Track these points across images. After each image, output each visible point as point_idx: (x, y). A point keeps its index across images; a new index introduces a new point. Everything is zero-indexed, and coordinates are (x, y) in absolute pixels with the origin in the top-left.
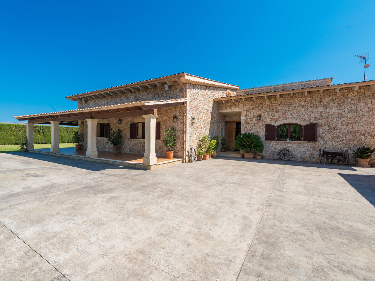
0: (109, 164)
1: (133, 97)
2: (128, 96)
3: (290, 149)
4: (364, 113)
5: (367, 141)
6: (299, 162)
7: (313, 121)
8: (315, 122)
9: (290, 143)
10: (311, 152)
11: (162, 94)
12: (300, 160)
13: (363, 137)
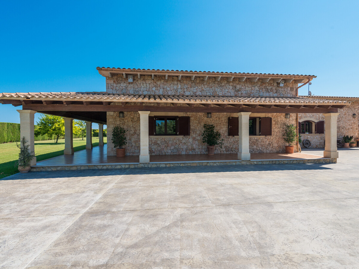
0: (282, 164)
1: (231, 87)
2: (223, 84)
3: (309, 139)
4: (343, 116)
5: (345, 132)
6: (313, 148)
7: (321, 120)
8: (322, 120)
9: (309, 135)
10: (320, 141)
11: (271, 89)
12: (314, 147)
13: (343, 130)
